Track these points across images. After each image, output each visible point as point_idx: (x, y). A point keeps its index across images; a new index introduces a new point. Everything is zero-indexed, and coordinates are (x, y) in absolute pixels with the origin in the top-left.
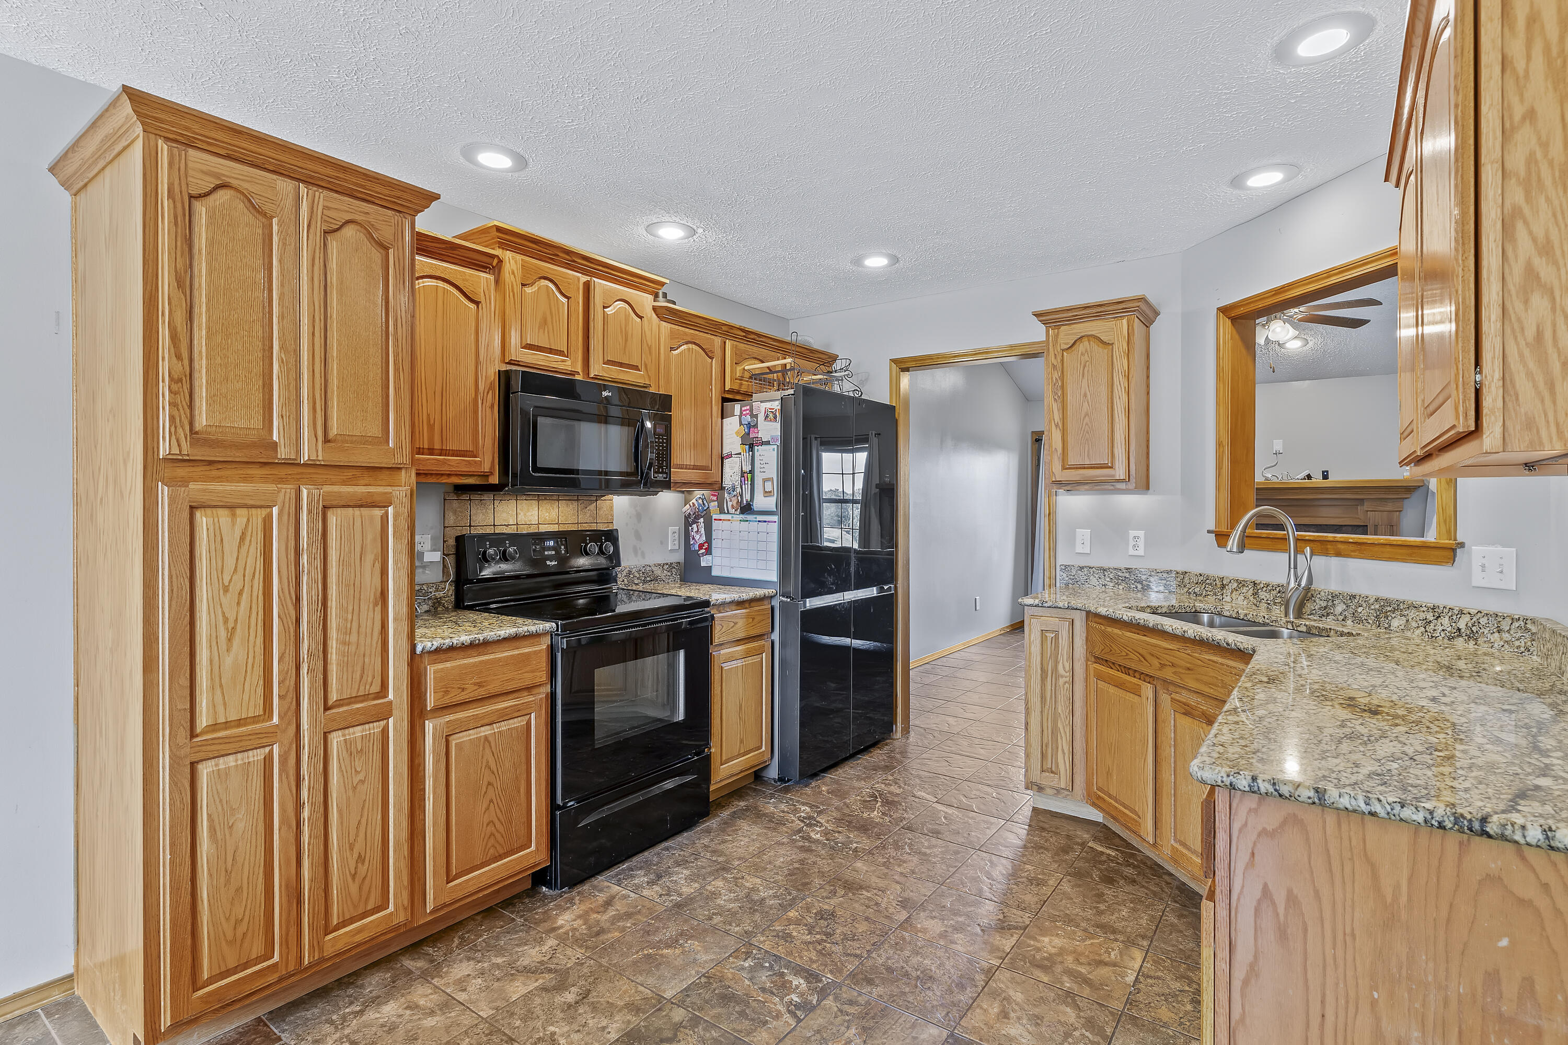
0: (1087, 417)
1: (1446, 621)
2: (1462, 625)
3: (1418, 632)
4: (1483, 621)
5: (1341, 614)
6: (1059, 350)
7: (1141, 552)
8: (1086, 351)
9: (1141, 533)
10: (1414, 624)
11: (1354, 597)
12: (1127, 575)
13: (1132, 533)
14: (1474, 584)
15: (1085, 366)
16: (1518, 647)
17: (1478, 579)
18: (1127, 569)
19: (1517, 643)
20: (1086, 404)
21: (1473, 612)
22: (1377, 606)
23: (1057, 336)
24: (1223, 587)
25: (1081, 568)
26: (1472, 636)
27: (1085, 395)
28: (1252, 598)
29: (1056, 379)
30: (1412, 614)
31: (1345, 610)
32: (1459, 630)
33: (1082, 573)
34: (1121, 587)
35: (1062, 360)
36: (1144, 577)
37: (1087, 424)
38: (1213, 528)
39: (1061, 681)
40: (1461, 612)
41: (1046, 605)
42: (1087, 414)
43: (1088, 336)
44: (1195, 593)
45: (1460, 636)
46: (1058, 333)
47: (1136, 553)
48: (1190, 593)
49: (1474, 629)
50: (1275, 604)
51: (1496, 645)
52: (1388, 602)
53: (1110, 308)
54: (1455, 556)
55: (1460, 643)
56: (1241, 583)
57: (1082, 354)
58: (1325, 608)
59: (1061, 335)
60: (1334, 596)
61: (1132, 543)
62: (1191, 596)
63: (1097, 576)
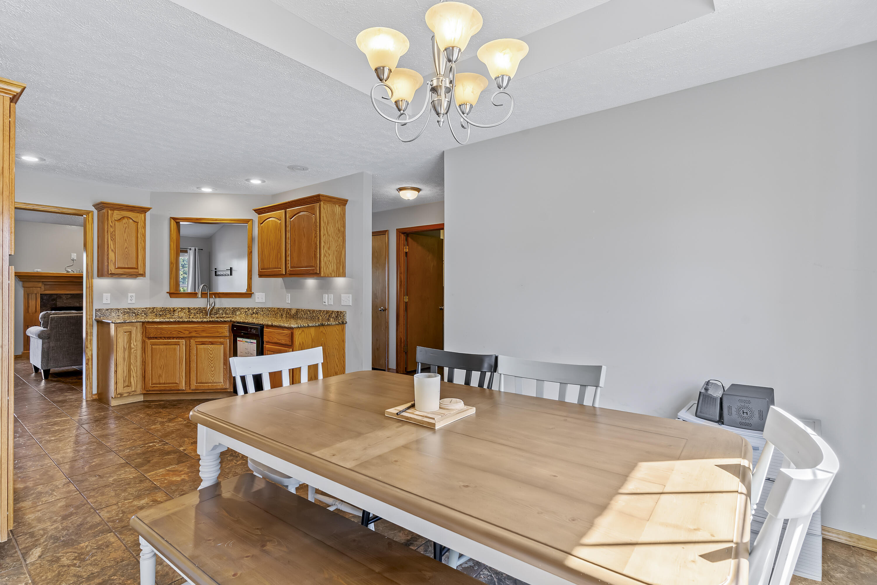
0: (127, 249)
1: (251, 311)
2: (254, 311)
3: (244, 314)
4: (259, 310)
5: (221, 313)
6: (113, 220)
7: (133, 301)
8: (126, 223)
9: (134, 294)
10: (243, 313)
11: (226, 308)
12: (129, 311)
13: (130, 294)
14: (256, 302)
15: (126, 229)
16: (266, 314)
17: (257, 301)
18: (129, 308)
19: (266, 313)
20: (126, 244)
21: (257, 308)
22: (232, 310)
23: (113, 214)
24: (174, 311)
25: (107, 310)
26: (257, 313)
27: (126, 240)
28: (188, 313)
29: (112, 231)
30: (242, 310)
31: (222, 312)
32: (254, 312)
33: (107, 312)
34: (126, 316)
35: (115, 224)
36: (136, 311)
37: (126, 251)
38: (168, 291)
39: (133, 350)
40: (254, 308)
41: (127, 322)
42: (126, 248)
43: (126, 217)
44: (159, 314)
45: (254, 314)
46: (113, 212)
47: (131, 302)
48: (157, 315)
49: (257, 312)
50: (197, 313)
51: (262, 314)
52: (236, 308)
53: (137, 209)
54: (252, 295)
55: (254, 315)
56: (182, 309)
57: (124, 224)
58: (216, 312)
59: (115, 214)
60: (219, 309)
61: (129, 298)
62: (158, 316)
63: (115, 312)
